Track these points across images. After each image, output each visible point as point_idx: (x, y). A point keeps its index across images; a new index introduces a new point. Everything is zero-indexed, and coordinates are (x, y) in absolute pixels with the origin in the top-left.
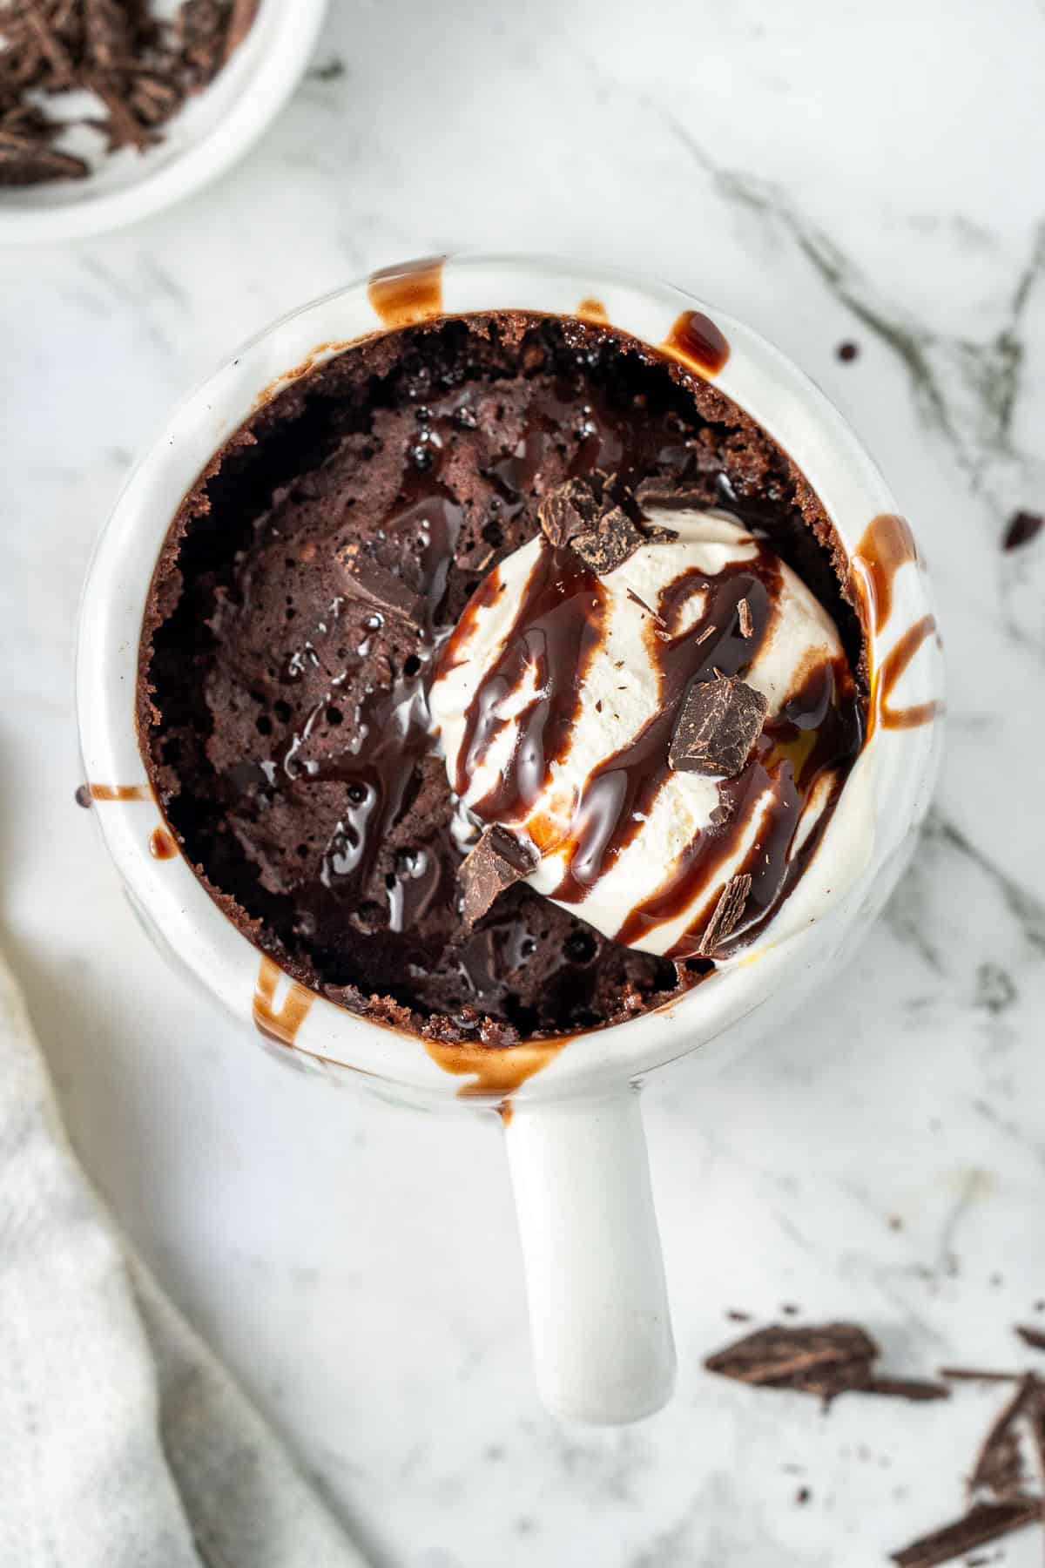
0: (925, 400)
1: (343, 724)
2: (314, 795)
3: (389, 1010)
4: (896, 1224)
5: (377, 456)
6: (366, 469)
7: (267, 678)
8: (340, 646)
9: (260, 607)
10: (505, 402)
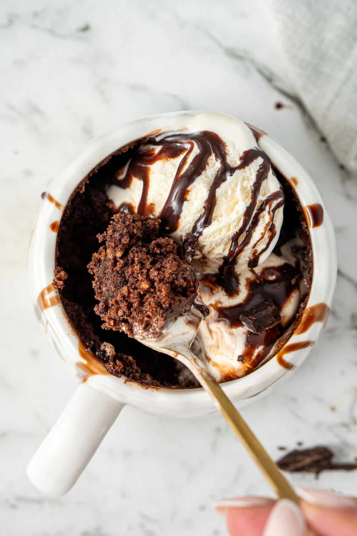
4: (333, 409)
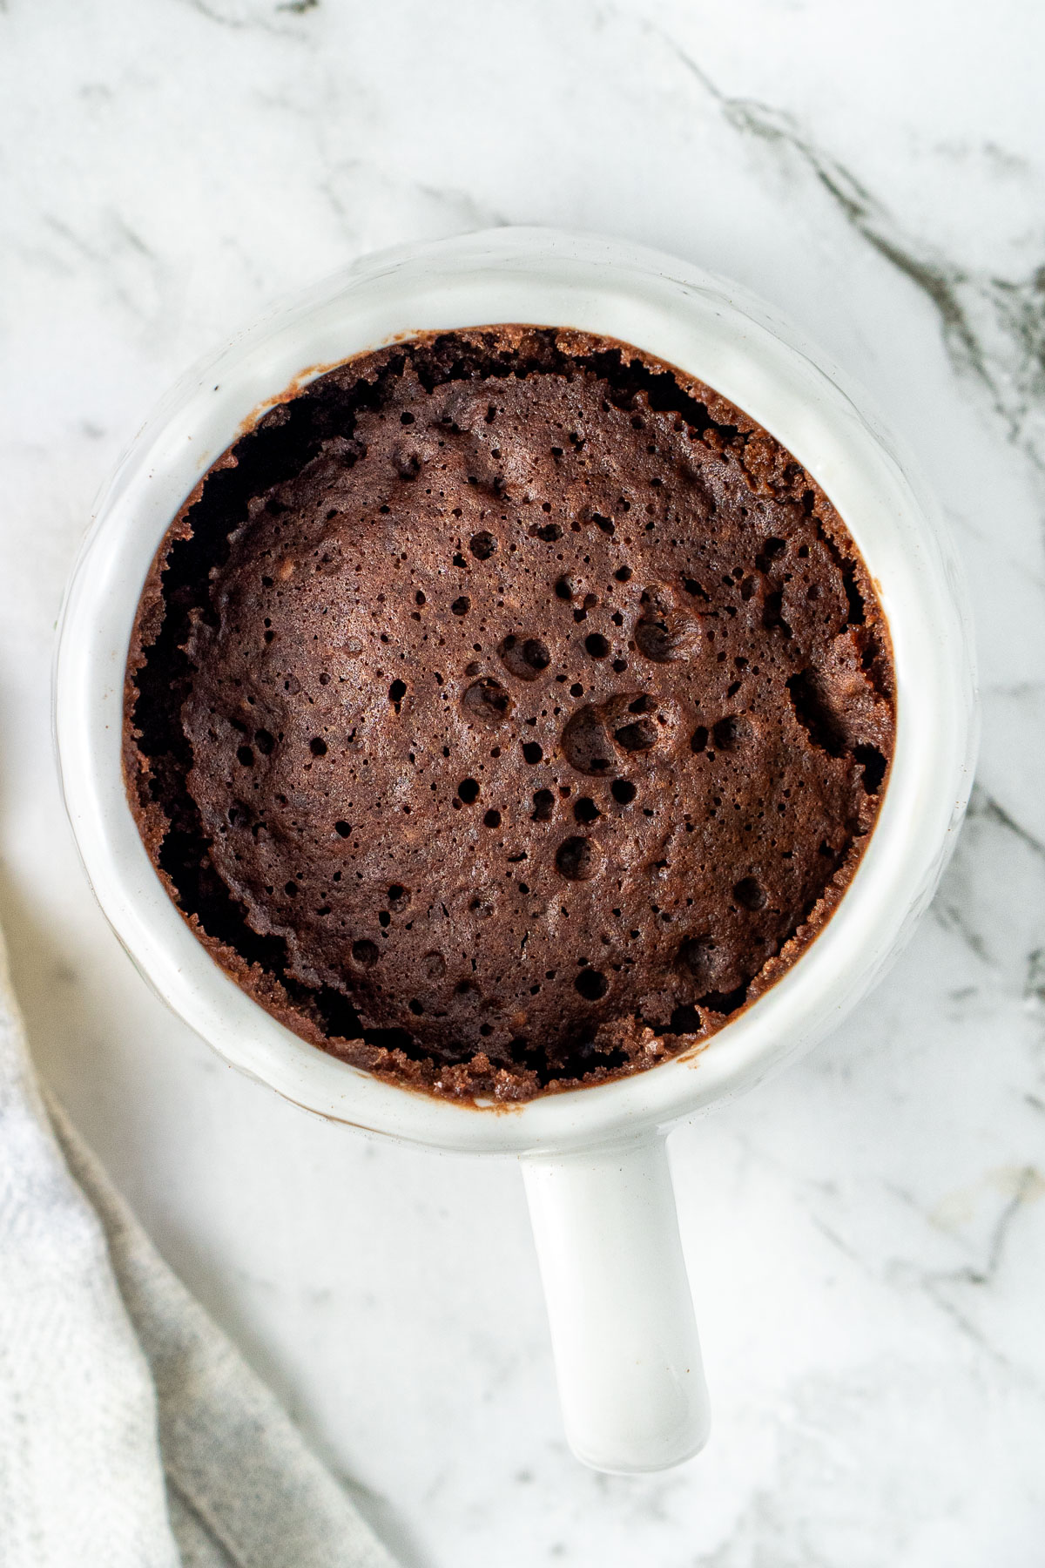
0: (957, 343)
1: (327, 755)
2: (301, 830)
3: (399, 1064)
5: (359, 463)
6: (347, 478)
7: (247, 705)
8: (322, 671)
9: (238, 630)
10: (496, 402)
